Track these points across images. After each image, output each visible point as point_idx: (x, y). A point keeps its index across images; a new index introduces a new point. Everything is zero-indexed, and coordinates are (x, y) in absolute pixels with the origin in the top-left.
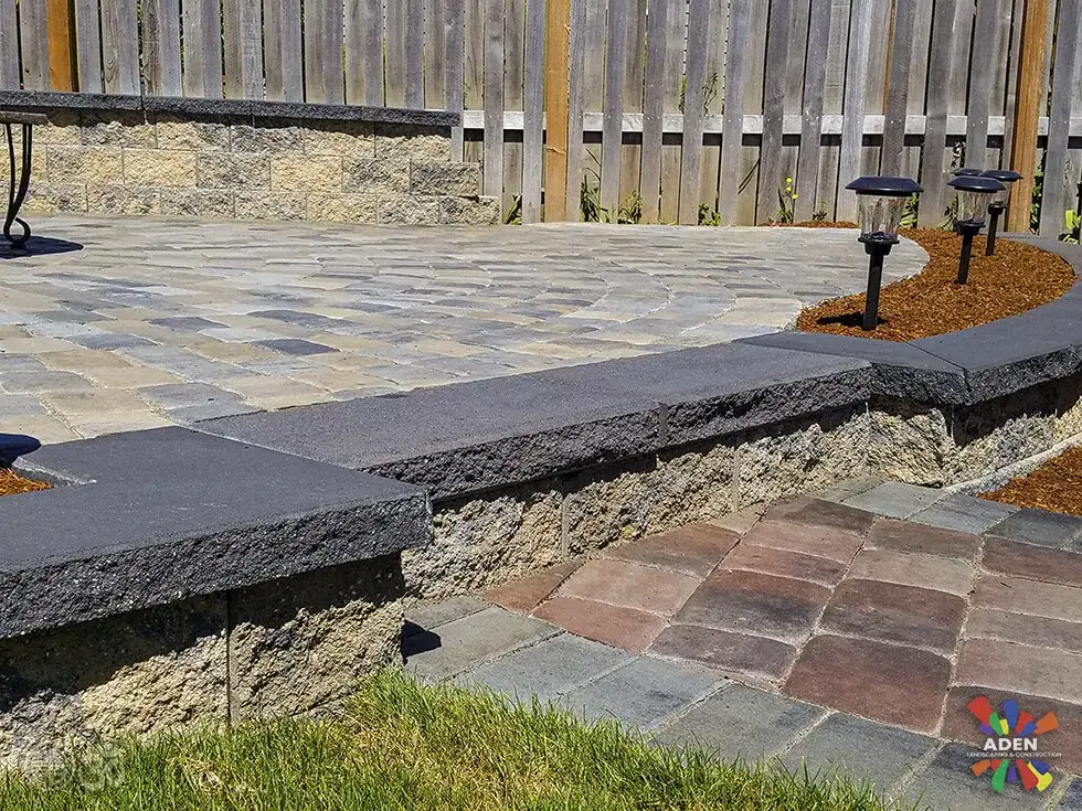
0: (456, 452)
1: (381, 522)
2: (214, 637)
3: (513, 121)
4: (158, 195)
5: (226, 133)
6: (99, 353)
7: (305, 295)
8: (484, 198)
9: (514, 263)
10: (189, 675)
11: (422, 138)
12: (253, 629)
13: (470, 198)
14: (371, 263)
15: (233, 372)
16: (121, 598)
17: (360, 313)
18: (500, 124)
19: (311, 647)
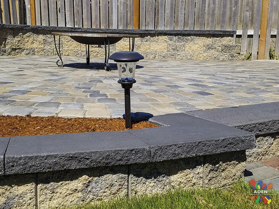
0: (257, 124)
1: (243, 141)
2: (200, 166)
3: (251, 32)
4: (158, 54)
5: (175, 38)
6: (157, 94)
7: (200, 79)
8: (241, 53)
9: (254, 71)
10: (194, 175)
11: (225, 38)
12: (209, 165)
13: (238, 53)
14: (214, 71)
15: (190, 100)
16: (182, 154)
17: (216, 85)
18: (247, 33)
19: (222, 172)
